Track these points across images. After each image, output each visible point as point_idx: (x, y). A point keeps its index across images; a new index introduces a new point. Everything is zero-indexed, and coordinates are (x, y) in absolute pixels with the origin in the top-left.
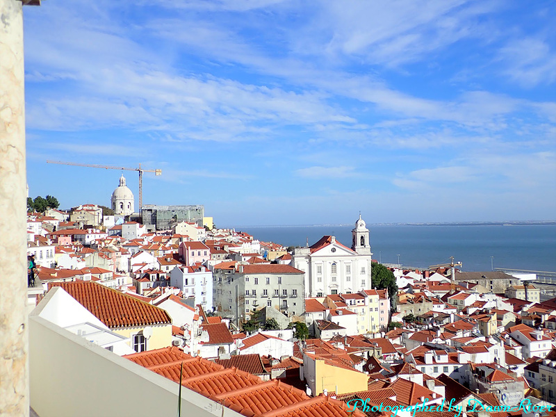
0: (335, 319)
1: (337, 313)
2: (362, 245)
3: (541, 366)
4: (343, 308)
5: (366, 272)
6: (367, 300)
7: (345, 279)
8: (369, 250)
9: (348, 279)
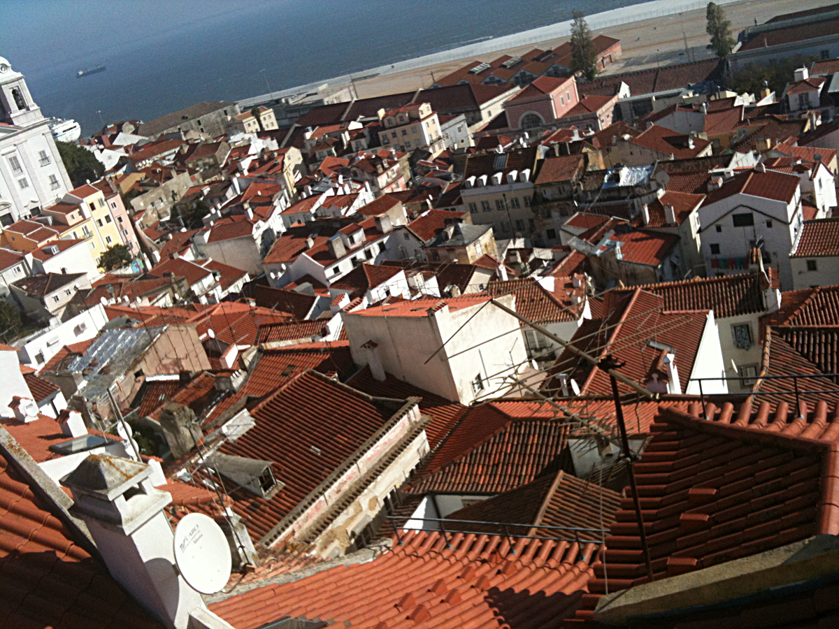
0: (52, 266)
1: (48, 254)
2: (20, 108)
3: (464, 193)
4: (50, 240)
5: (52, 159)
6: (85, 206)
7: (17, 186)
8: (39, 114)
9: (23, 184)
